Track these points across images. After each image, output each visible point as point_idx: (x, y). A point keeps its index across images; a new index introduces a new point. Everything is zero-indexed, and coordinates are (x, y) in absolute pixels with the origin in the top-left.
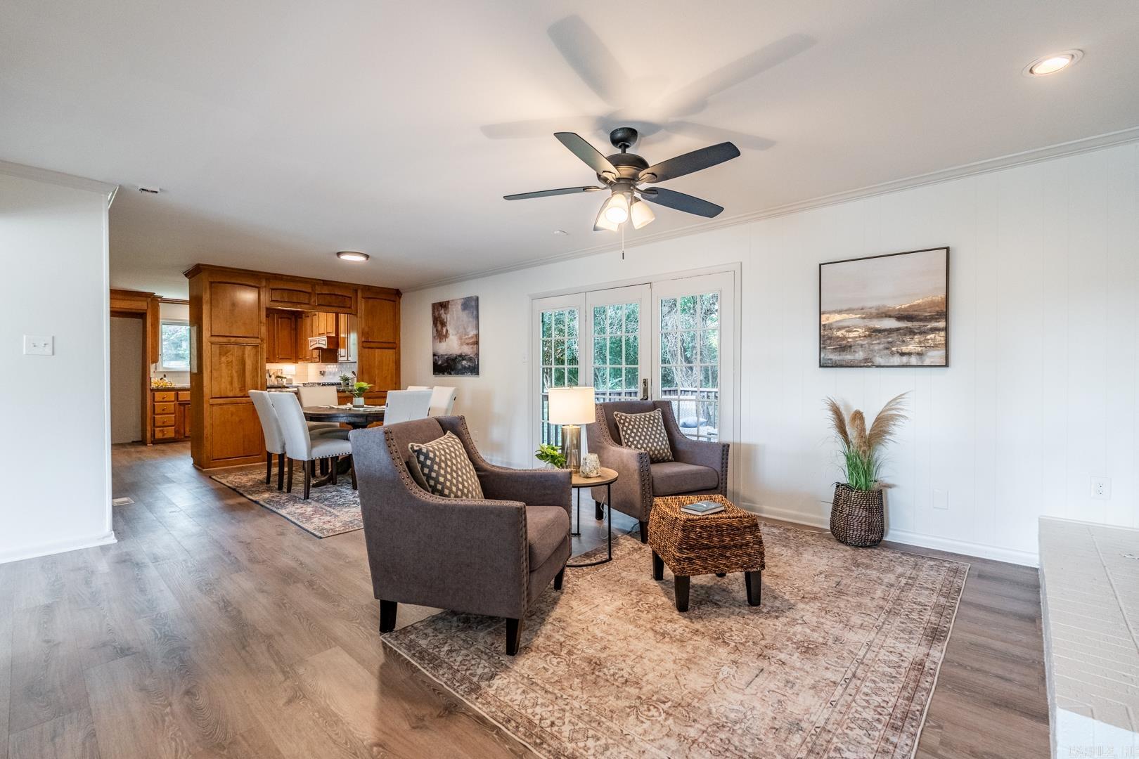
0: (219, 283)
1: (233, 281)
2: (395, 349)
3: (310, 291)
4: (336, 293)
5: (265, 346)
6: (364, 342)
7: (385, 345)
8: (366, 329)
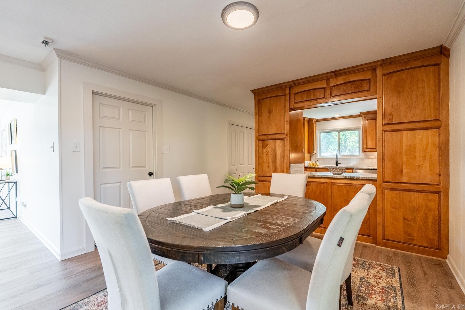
0: (263, 99)
1: (269, 96)
2: (438, 128)
3: (325, 86)
4: (352, 80)
5: (289, 138)
6: (385, 124)
7: (418, 125)
8: (389, 110)
